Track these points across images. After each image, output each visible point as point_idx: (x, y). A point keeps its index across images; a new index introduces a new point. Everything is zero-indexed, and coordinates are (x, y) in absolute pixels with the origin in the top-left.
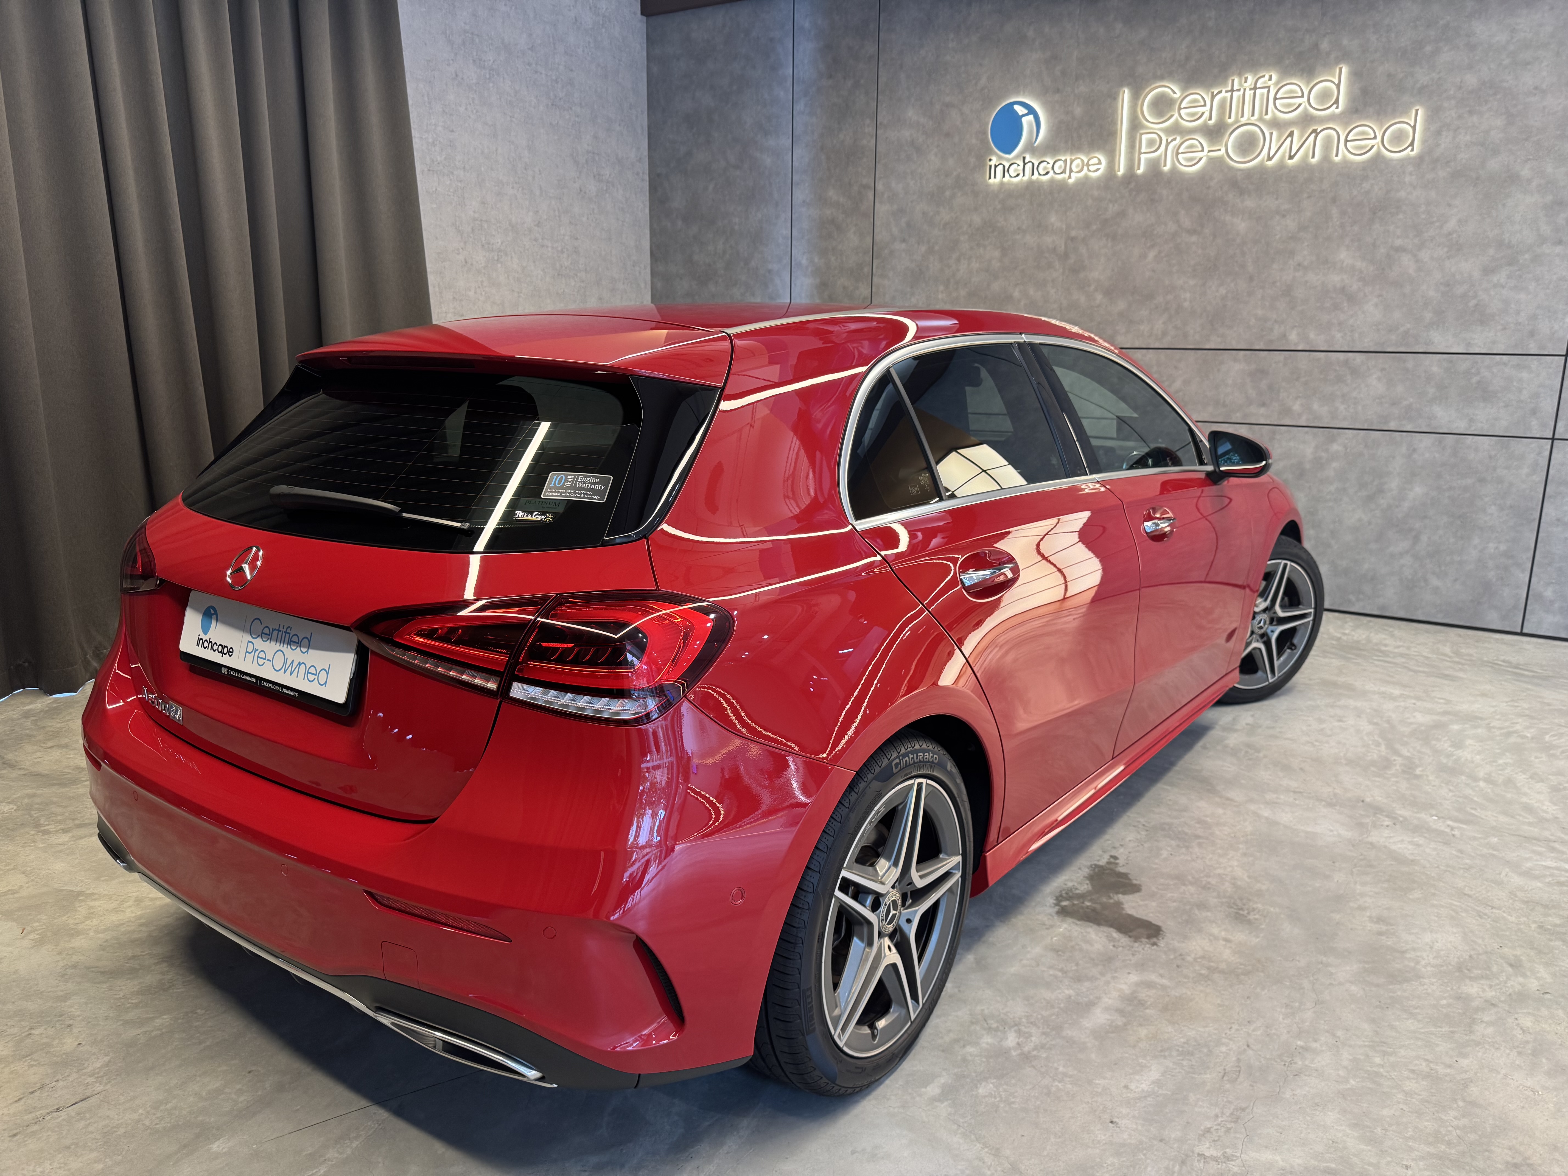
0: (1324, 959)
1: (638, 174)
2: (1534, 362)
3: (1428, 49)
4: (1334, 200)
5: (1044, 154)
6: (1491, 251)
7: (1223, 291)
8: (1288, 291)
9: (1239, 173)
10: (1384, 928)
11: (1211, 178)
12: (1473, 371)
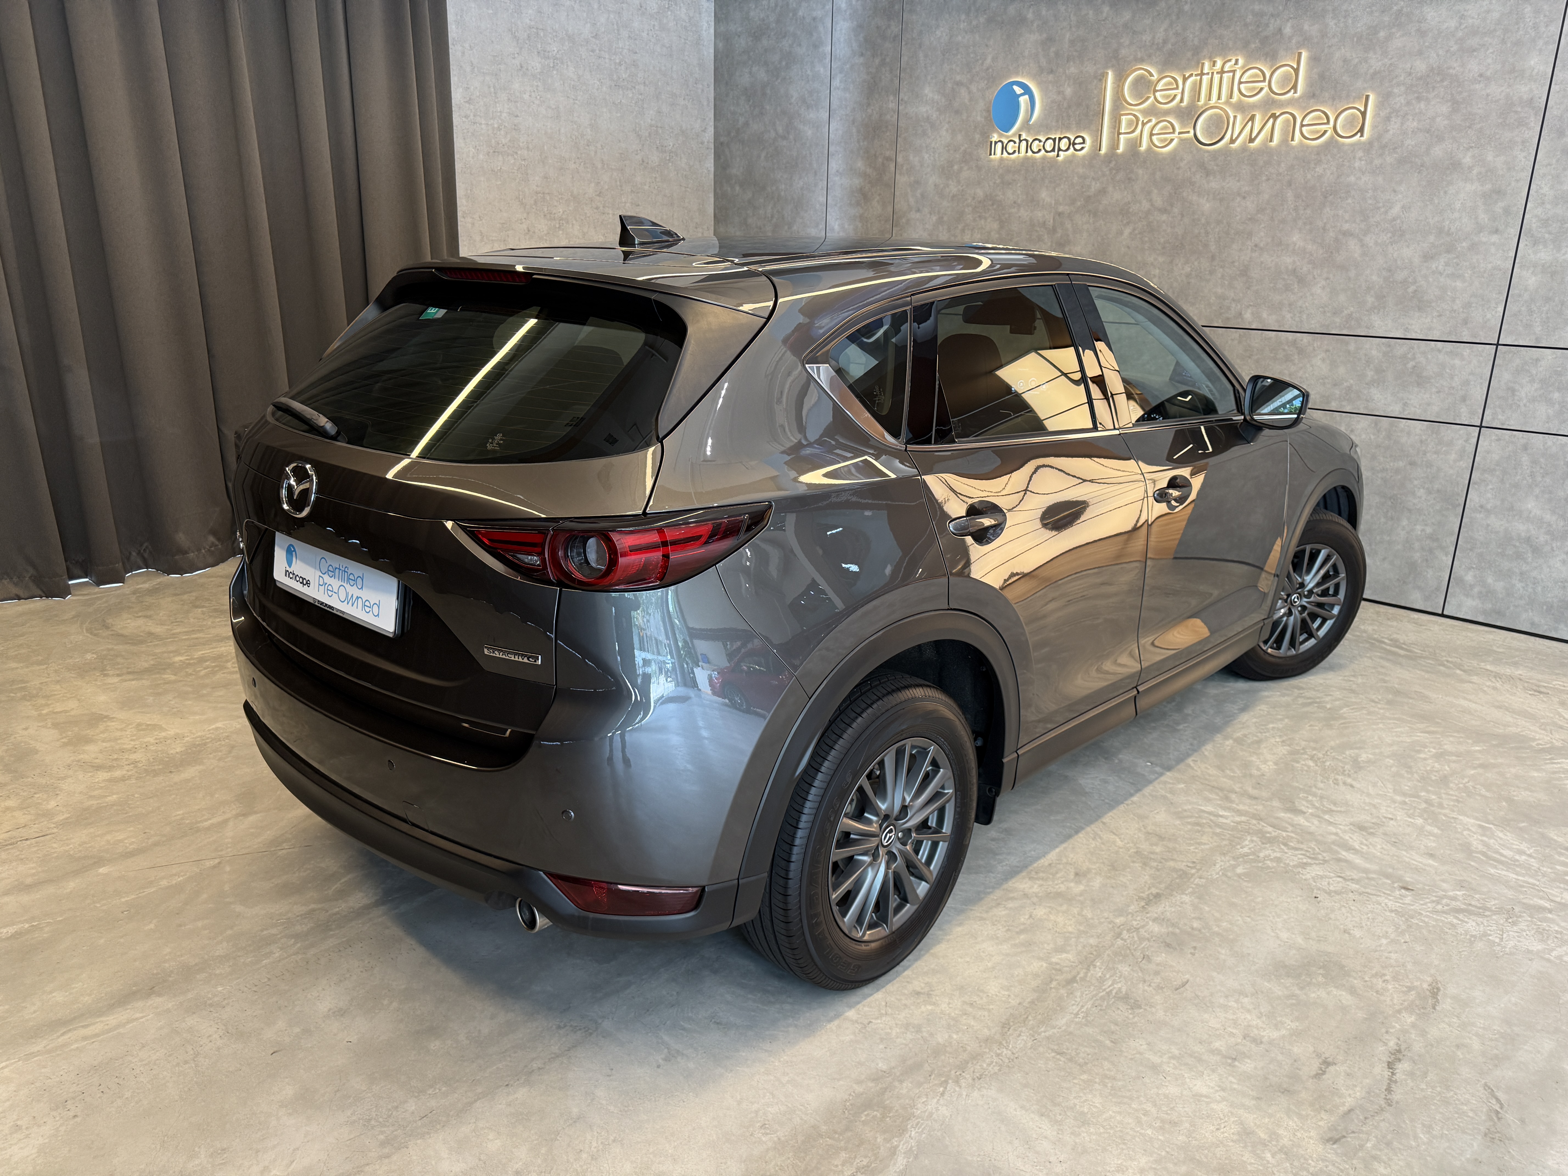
2: (1466, 349)
3: (1382, 34)
4: (1290, 184)
5: (1038, 133)
6: (1432, 238)
7: (1188, 269)
8: (1244, 272)
9: (1206, 155)
11: (1182, 159)
12: (1409, 356)
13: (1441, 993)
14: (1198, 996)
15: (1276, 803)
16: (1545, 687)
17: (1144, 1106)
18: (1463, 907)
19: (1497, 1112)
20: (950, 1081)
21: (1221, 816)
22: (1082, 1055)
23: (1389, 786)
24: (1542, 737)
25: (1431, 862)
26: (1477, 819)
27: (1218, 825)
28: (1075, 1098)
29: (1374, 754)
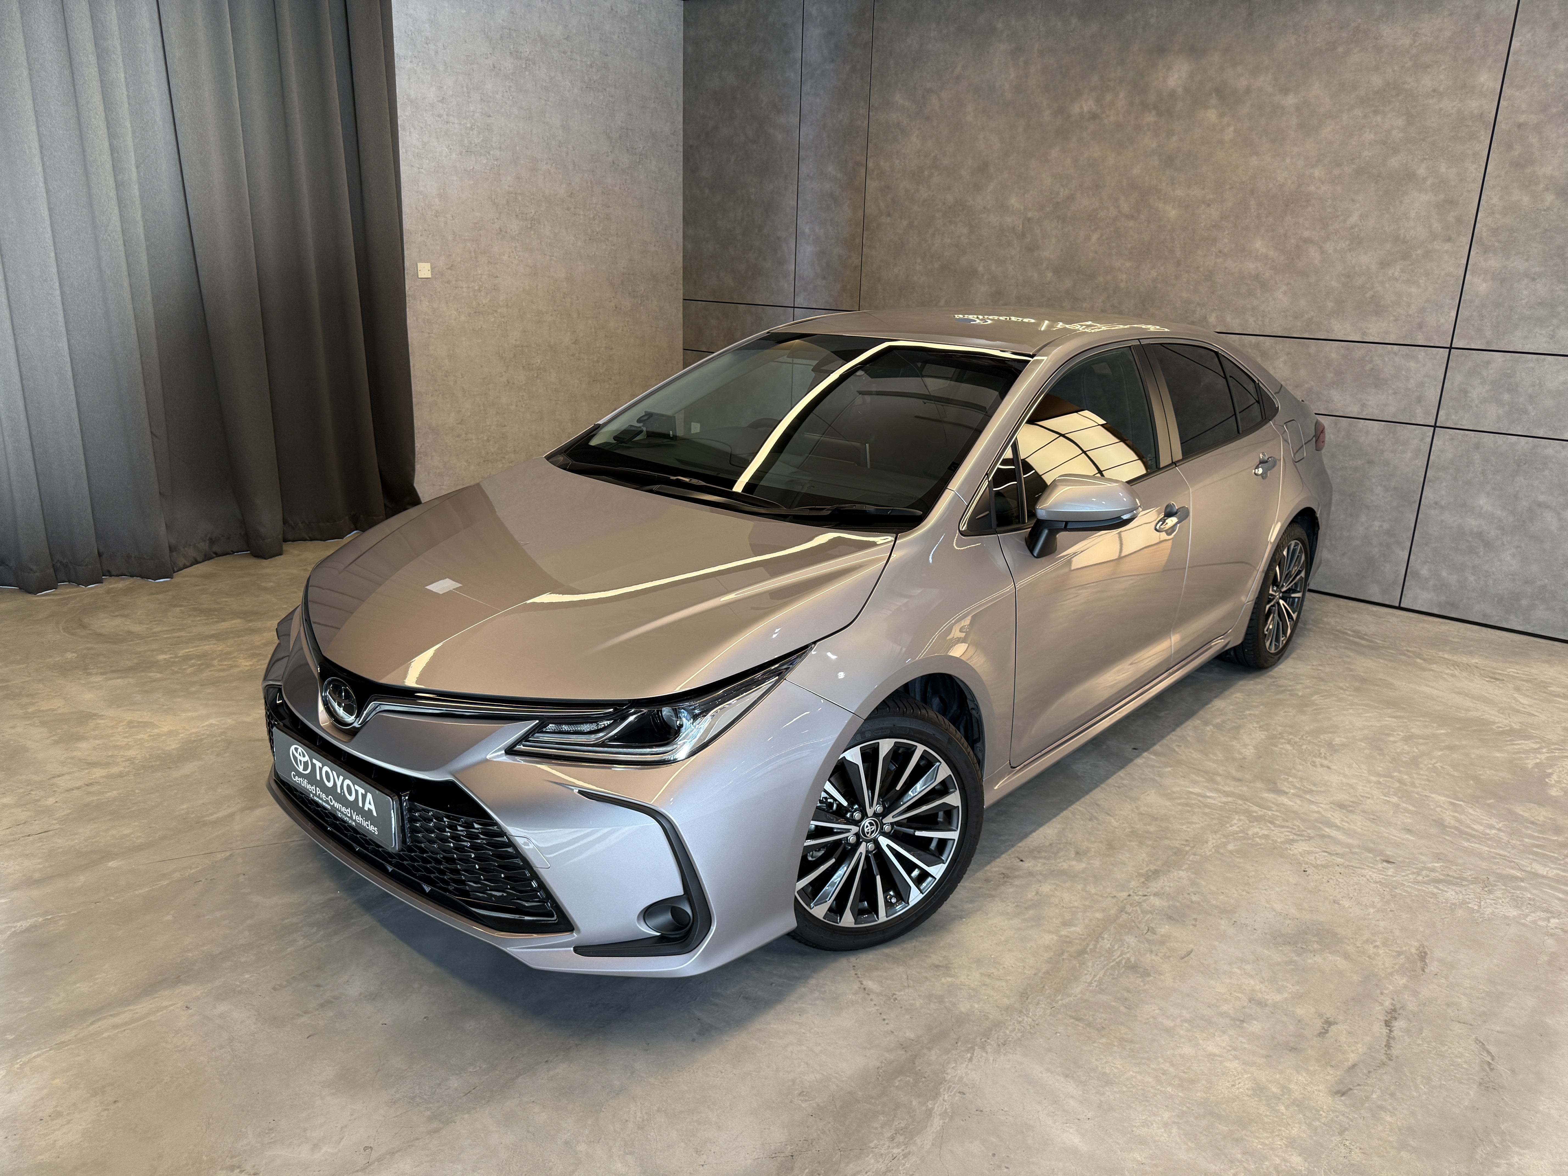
2: (1421, 353)
3: (1340, 50)
4: (1252, 192)
6: (1388, 246)
7: (1154, 274)
8: (1209, 276)
12: (1367, 359)
13: (1428, 956)
14: (1203, 964)
15: (1259, 785)
16: (1499, 673)
17: (1162, 1066)
18: (1442, 877)
19: (1489, 1064)
20: (976, 1048)
21: (1209, 797)
22: (1099, 1021)
23: (1363, 767)
24: (1502, 721)
25: (1408, 836)
26: (1447, 796)
27: (1207, 806)
28: (1096, 1060)
29: (1346, 738)
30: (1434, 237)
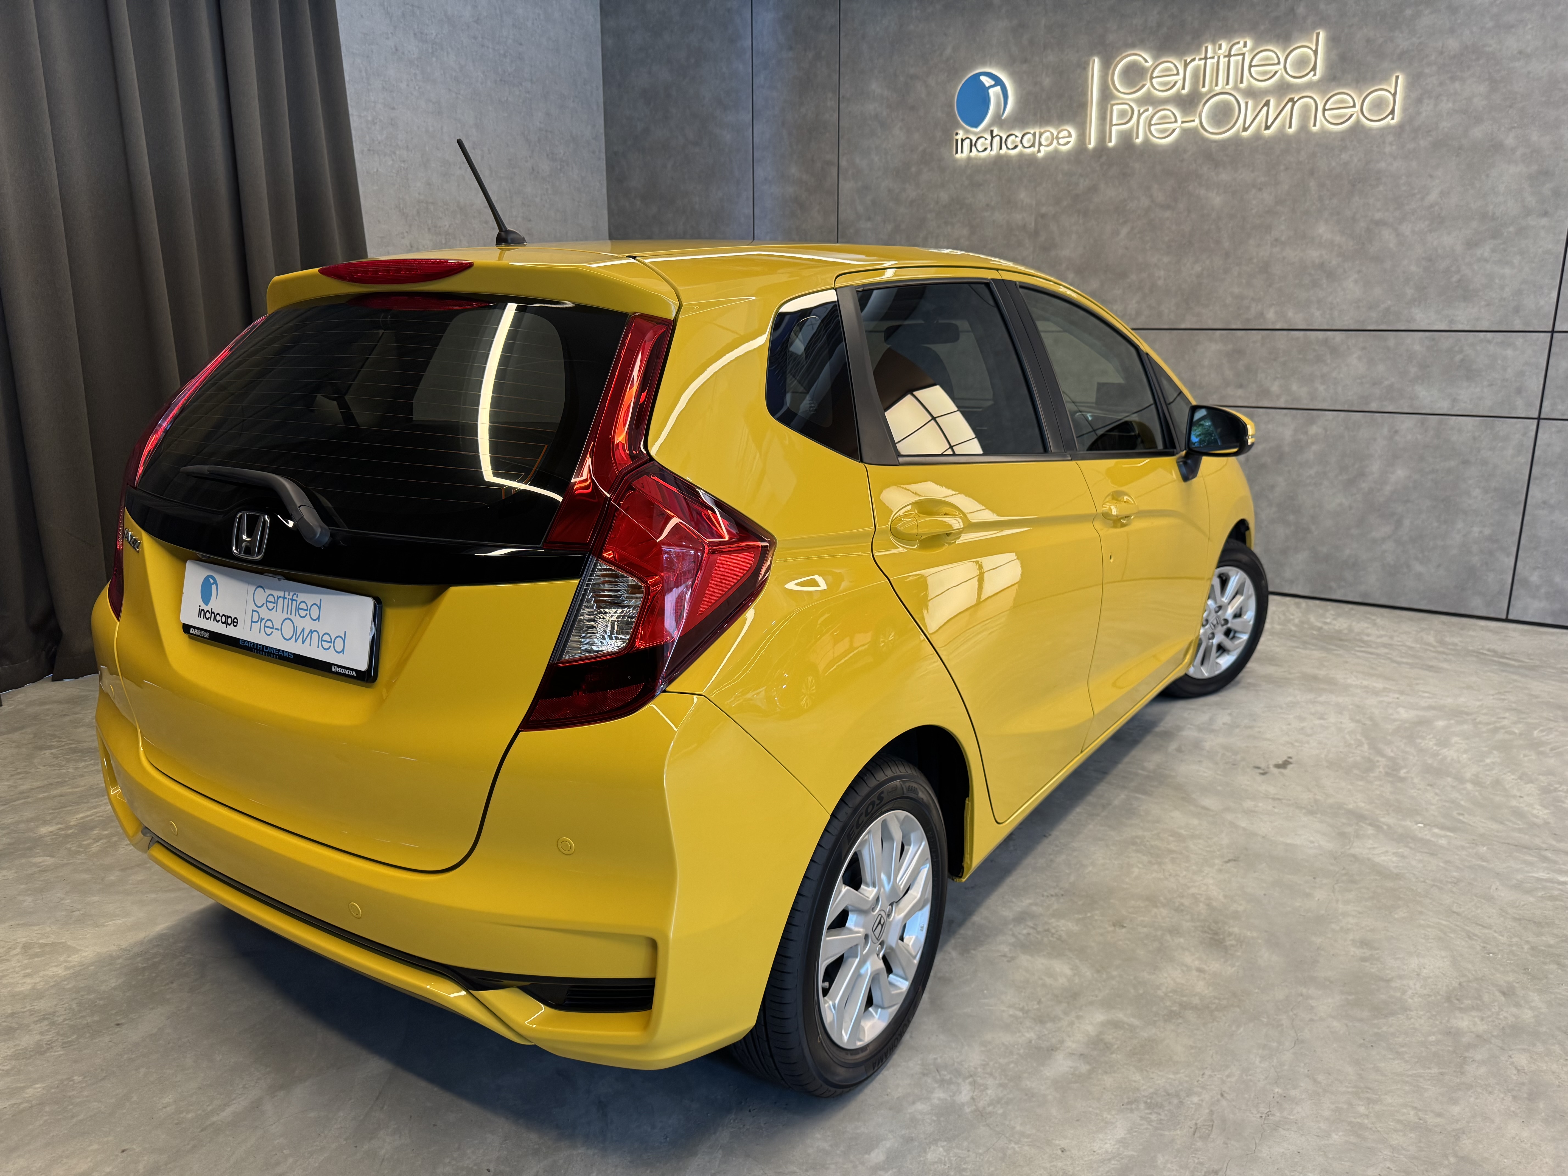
0: (1304, 991)
1: (594, 152)
2: (1519, 339)
4: (1312, 173)
5: (1012, 127)
6: (1474, 224)
7: (1198, 268)
8: (1265, 268)
9: (1214, 145)
10: (1367, 953)
11: (1185, 151)
12: (1457, 349)
30: (1527, 212)
